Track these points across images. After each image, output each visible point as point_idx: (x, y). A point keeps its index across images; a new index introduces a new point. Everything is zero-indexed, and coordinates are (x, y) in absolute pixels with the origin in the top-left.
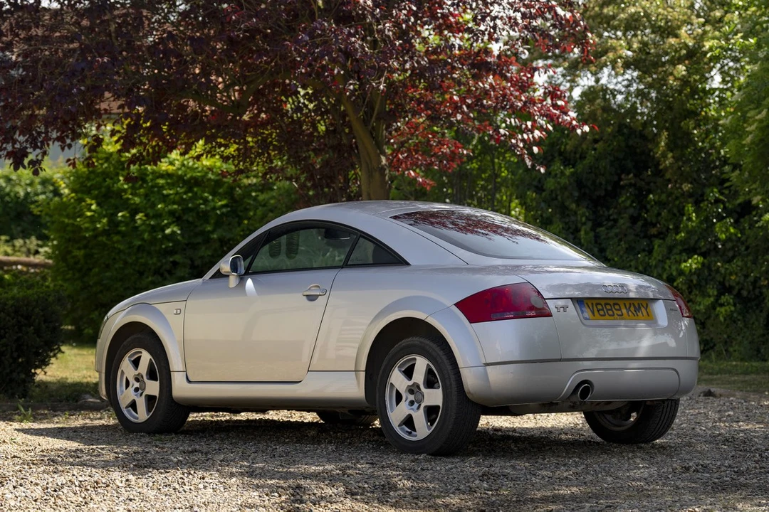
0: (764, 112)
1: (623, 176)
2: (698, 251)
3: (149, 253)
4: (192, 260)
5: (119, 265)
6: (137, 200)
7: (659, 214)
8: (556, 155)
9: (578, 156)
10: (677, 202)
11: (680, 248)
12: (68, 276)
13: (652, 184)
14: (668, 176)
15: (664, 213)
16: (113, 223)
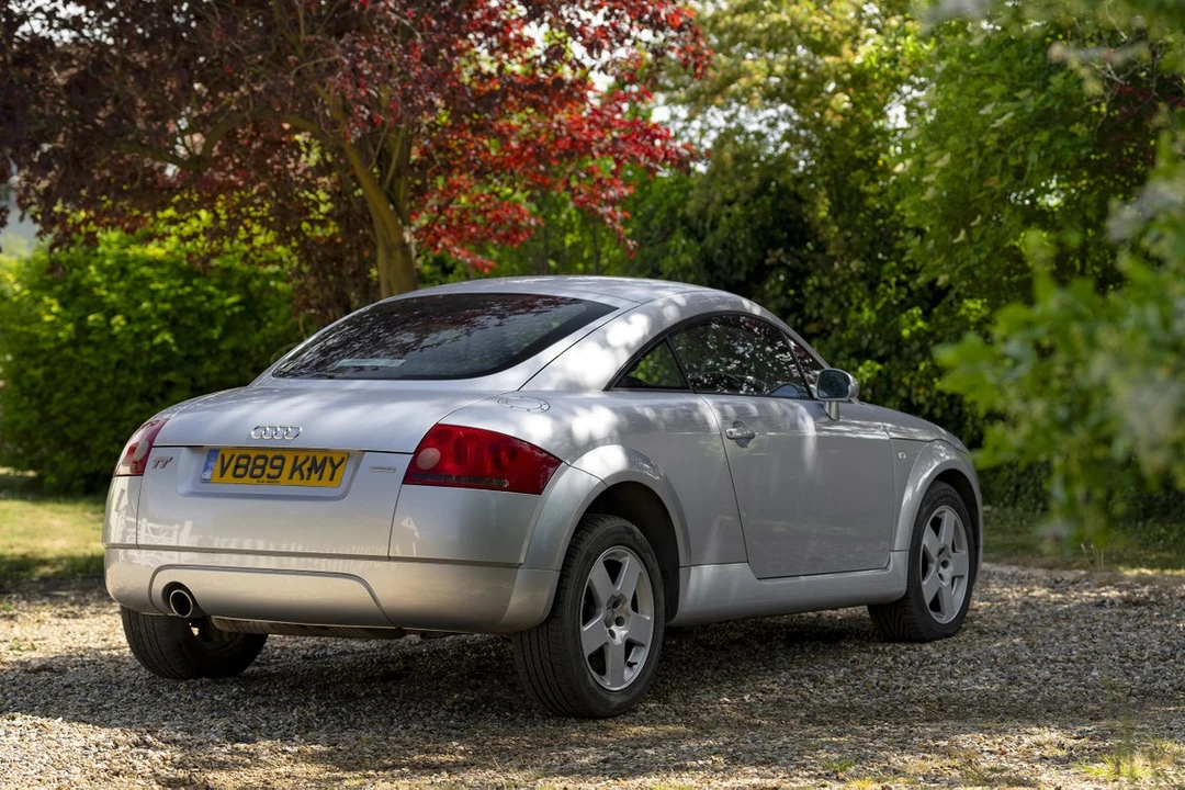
0: (947, 158)
1: (769, 252)
2: (874, 355)
3: (133, 371)
4: (194, 380)
5: (92, 387)
6: (113, 296)
7: (820, 305)
8: (678, 223)
9: (708, 225)
10: (845, 288)
11: (848, 350)
12: (22, 405)
13: (810, 263)
14: (831, 252)
15: (827, 302)
16: (82, 330)
